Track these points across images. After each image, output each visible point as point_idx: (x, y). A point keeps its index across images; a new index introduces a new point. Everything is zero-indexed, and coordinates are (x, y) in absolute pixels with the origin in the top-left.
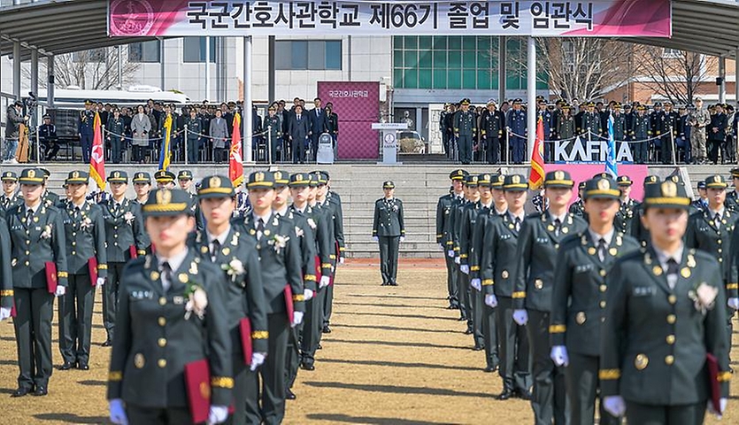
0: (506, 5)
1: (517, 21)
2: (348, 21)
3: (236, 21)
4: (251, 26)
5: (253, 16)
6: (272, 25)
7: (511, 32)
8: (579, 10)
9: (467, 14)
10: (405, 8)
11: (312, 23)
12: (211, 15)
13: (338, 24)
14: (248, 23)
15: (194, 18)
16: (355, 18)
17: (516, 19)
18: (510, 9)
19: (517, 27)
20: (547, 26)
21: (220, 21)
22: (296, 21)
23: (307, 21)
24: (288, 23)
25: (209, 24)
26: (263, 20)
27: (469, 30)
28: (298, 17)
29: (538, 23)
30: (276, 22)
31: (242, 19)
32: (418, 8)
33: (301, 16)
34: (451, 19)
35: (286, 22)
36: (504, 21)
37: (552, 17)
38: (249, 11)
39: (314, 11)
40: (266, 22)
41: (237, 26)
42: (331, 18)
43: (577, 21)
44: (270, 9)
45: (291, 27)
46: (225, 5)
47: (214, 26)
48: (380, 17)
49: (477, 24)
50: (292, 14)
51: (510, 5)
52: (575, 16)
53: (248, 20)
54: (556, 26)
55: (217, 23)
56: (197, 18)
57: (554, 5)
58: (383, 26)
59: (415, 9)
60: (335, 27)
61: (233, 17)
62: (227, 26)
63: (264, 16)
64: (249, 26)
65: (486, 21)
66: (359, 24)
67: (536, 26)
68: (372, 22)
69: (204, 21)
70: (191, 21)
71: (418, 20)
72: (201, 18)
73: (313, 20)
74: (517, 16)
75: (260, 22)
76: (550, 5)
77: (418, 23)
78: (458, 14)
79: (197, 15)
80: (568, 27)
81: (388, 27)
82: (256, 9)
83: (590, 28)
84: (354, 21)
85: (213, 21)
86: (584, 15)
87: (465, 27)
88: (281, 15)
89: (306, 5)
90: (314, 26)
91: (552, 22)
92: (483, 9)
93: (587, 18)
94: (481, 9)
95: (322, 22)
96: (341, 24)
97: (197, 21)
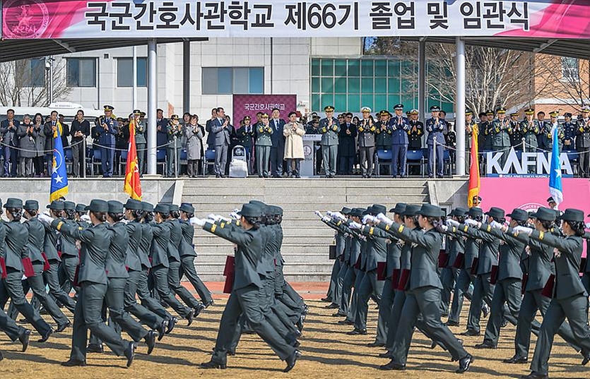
0: (429, 9)
1: (446, 21)
2: (261, 22)
3: (139, 22)
4: (155, 27)
5: (157, 17)
6: (177, 27)
7: (439, 32)
8: (514, 10)
9: (391, 15)
10: (322, 9)
11: (222, 24)
12: (112, 15)
13: (249, 25)
14: (151, 24)
15: (93, 19)
16: (269, 19)
17: (444, 19)
18: (438, 9)
19: (446, 27)
20: (479, 26)
21: (121, 22)
22: (204, 22)
23: (215, 22)
24: (196, 24)
25: (109, 25)
26: (168, 21)
27: (394, 31)
28: (206, 17)
29: (469, 23)
30: (182, 23)
31: (145, 21)
32: (337, 7)
33: (209, 16)
34: (374, 19)
35: (193, 22)
36: (432, 21)
37: (484, 16)
38: (153, 12)
39: (223, 12)
40: (171, 23)
41: (139, 27)
42: (242, 19)
43: (513, 21)
44: (176, 9)
45: (198, 28)
46: (127, 5)
47: (114, 27)
48: (296, 18)
49: (402, 24)
50: (199, 15)
51: (437, 5)
52: (509, 15)
53: (151, 21)
54: (490, 26)
55: (117, 24)
56: (96, 19)
57: (486, 5)
58: (299, 27)
59: (334, 9)
60: (246, 28)
61: (136, 18)
62: (128, 28)
63: (170, 17)
64: (152, 28)
65: (412, 21)
66: (272, 25)
67: (466, 26)
68: (287, 23)
69: (103, 23)
70: (90, 23)
71: (338, 21)
72: (100, 19)
73: (222, 21)
74: (446, 16)
75: (165, 23)
76: (482, 5)
77: (337, 23)
78: (381, 13)
79: (96, 15)
80: (503, 27)
81: (304, 29)
82: (160, 9)
83: (526, 28)
84: (267, 22)
85: (114, 22)
86: (520, 15)
87: (389, 27)
88: (188, 16)
89: (216, 5)
90: (222, 27)
91: (484, 22)
92: (409, 9)
93: (522, 17)
94: (406, 9)
95: (232, 23)
96: (253, 25)
97: (97, 22)
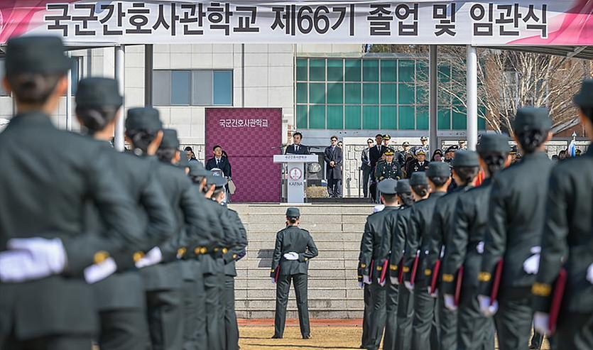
0: (440, 7)
1: (453, 27)
2: (244, 26)
3: (105, 27)
4: (124, 32)
5: (125, 20)
6: (149, 31)
7: (445, 39)
8: (531, 14)
9: (391, 18)
10: (314, 10)
11: (200, 29)
12: (75, 19)
13: (231, 30)
14: (119, 29)
15: (53, 23)
16: (253, 22)
17: (452, 24)
18: (445, 12)
19: (453, 34)
20: (490, 33)
21: (85, 26)
22: (180, 26)
23: (193, 26)
24: (170, 28)
25: (71, 30)
26: (139, 25)
27: (394, 38)
28: (182, 21)
29: (480, 29)
30: (155, 27)
31: (112, 25)
32: (331, 10)
33: (186, 20)
34: (372, 24)
35: (167, 27)
36: (437, 27)
37: (497, 21)
38: (121, 15)
39: (202, 14)
40: (142, 28)
41: (106, 32)
42: (223, 23)
43: (529, 27)
44: (147, 11)
45: (173, 33)
46: (93, 7)
47: (78, 33)
48: (284, 21)
49: (404, 30)
50: (175, 18)
51: (444, 7)
52: (525, 20)
53: (120, 24)
54: (503, 33)
55: (81, 29)
56: (57, 23)
57: (499, 7)
58: (288, 32)
59: (327, 12)
60: (227, 33)
61: (102, 21)
62: (93, 33)
63: (141, 21)
64: (120, 33)
65: (415, 26)
66: (257, 30)
67: (476, 33)
68: (273, 27)
69: (65, 27)
70: (50, 27)
71: (331, 24)
72: (62, 22)
73: (200, 25)
74: (453, 20)
75: (135, 28)
76: (495, 6)
77: (330, 27)
78: (380, 17)
79: (57, 19)
80: (517, 33)
81: (293, 34)
82: (130, 11)
83: (544, 35)
84: (251, 26)
85: (77, 27)
86: (537, 19)
87: (389, 34)
88: (161, 19)
89: (192, 6)
90: (201, 32)
91: (496, 27)
92: (412, 12)
93: (540, 23)
94: (408, 12)
95: (212, 27)
96: (236, 30)
97: (57, 26)
